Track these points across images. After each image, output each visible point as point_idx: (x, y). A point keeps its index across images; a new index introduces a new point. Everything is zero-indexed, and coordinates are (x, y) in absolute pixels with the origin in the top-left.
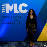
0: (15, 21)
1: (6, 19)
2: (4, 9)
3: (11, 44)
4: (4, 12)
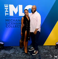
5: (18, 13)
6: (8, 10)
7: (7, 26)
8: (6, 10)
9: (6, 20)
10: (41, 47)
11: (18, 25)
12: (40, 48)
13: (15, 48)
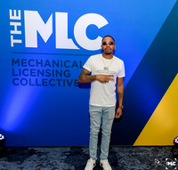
3: (46, 153)
4: (20, 41)
5: (53, 37)
7: (16, 82)
8: (13, 28)
9: (13, 60)
10: (125, 150)
11: (51, 77)
12: (122, 154)
13: (40, 154)
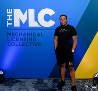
0: (30, 41)
1: (15, 37)
2: (11, 20)
3: (24, 82)
5: (27, 21)
6: (11, 17)
7: (10, 44)
11: (27, 42)
